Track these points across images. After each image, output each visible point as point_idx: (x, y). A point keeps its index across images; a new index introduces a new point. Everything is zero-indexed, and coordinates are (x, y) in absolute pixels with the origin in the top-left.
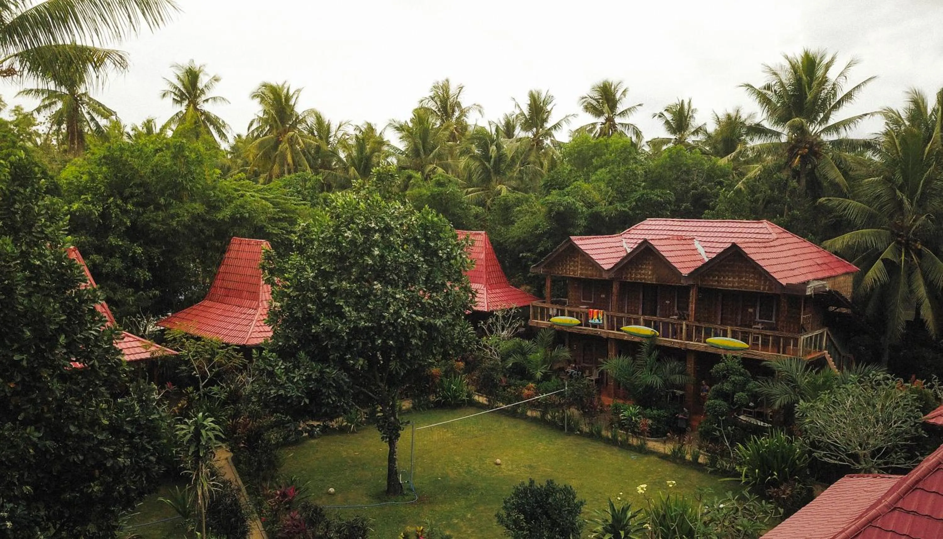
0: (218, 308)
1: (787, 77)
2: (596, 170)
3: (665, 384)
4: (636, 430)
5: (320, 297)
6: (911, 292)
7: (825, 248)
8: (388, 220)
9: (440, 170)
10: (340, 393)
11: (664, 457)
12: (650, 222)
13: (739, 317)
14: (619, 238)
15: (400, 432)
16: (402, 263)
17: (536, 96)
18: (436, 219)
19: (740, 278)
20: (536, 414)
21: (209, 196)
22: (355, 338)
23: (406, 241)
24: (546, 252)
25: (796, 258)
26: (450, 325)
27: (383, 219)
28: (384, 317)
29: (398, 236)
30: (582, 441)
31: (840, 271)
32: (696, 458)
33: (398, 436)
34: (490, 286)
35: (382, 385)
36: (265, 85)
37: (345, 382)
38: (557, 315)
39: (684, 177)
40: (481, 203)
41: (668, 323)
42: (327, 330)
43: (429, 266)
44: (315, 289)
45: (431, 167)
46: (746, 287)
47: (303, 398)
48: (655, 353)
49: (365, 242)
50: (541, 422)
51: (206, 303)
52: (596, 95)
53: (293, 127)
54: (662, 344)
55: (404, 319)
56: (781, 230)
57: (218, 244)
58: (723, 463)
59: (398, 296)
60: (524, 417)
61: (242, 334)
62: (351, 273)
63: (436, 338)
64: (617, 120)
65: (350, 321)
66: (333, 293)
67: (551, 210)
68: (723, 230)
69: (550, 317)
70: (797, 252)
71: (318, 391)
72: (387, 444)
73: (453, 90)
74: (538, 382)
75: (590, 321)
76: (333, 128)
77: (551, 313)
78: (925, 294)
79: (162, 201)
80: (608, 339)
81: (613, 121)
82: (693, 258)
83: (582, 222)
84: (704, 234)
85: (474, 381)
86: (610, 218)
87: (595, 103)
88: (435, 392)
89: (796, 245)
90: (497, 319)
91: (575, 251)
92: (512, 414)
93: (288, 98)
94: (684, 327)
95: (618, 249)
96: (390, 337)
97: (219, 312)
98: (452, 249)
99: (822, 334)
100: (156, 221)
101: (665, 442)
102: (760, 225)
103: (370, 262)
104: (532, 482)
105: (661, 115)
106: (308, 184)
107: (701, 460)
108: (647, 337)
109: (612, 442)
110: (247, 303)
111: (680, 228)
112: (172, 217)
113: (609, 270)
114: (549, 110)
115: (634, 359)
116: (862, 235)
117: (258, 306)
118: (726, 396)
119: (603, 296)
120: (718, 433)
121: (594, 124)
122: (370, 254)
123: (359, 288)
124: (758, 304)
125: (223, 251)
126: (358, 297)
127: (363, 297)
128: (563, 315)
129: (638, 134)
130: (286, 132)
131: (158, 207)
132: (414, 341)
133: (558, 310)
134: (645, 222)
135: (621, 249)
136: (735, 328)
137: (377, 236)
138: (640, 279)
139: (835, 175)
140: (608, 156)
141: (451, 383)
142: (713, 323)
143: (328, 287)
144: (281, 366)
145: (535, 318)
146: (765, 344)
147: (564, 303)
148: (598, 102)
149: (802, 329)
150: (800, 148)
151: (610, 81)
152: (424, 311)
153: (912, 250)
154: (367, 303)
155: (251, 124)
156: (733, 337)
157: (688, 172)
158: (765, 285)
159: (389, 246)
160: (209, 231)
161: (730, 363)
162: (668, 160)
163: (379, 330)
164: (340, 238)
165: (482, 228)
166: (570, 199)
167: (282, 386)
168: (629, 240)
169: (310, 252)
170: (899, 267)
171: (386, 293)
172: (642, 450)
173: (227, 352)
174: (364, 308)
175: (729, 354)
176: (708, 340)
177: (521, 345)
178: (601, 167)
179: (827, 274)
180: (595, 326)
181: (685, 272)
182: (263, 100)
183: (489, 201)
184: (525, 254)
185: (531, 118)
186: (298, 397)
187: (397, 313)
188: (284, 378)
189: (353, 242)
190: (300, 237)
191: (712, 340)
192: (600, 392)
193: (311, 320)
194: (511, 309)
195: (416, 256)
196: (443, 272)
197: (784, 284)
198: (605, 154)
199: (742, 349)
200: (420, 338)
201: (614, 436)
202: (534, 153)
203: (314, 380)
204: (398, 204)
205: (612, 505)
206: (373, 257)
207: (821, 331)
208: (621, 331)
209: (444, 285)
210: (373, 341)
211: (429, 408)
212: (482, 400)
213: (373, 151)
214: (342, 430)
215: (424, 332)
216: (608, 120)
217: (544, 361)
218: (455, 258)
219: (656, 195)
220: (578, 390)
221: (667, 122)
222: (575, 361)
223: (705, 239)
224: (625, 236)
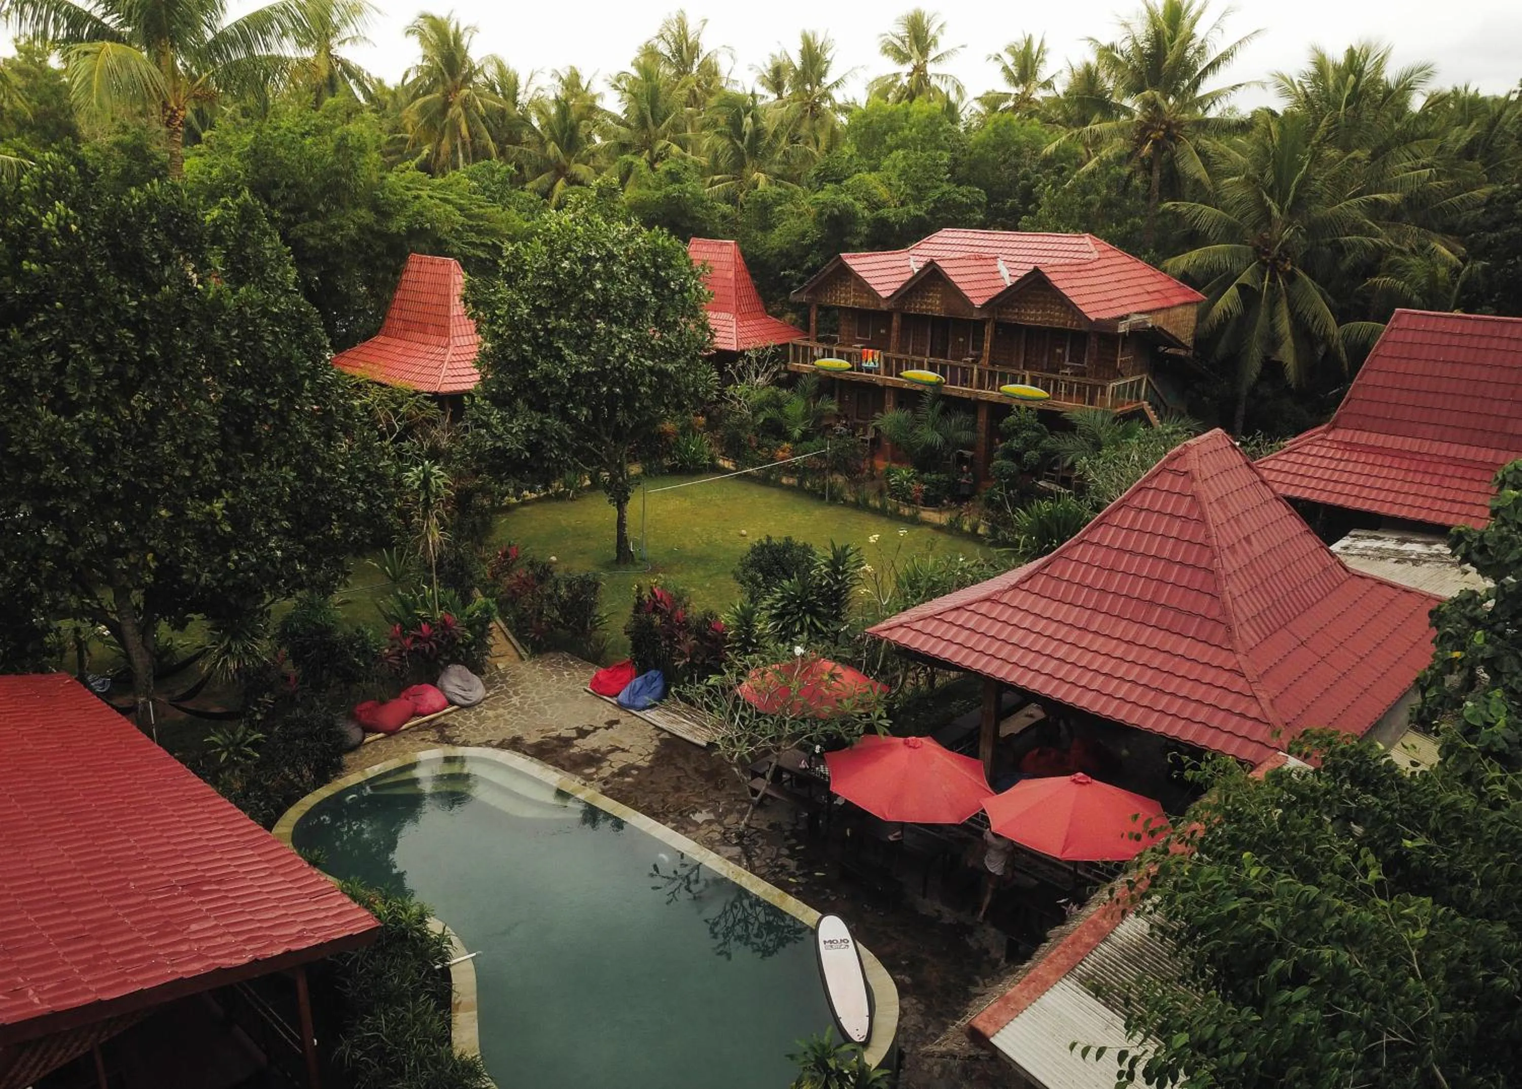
0: (396, 346)
1: (1142, 30)
2: (891, 152)
3: (947, 442)
4: (908, 497)
5: (536, 337)
6: (1273, 327)
7: (1165, 271)
8: (609, 245)
9: (675, 149)
10: (563, 445)
11: (939, 528)
12: (946, 234)
13: (1046, 359)
14: (906, 255)
15: (629, 494)
16: (627, 298)
17: (811, 37)
18: (667, 244)
19: (1044, 309)
20: (792, 481)
21: (376, 198)
22: (577, 385)
23: (632, 268)
24: (815, 269)
25: (1117, 285)
26: (684, 370)
27: (603, 244)
28: (609, 361)
29: (623, 264)
30: (847, 511)
31: (1181, 299)
32: (975, 528)
33: (628, 499)
34: (741, 316)
35: (607, 439)
36: (424, 16)
37: (569, 435)
38: (823, 357)
39: (1013, 160)
40: (731, 199)
41: (956, 368)
42: (546, 376)
43: (660, 300)
44: (529, 326)
45: (663, 143)
46: (1051, 323)
47: (523, 451)
48: (941, 404)
49: (585, 273)
50: (797, 490)
51: (380, 339)
52: (902, 31)
53: (468, 79)
54: (948, 393)
55: (631, 364)
56: (1107, 246)
57: (391, 262)
58: (1003, 533)
59: (624, 337)
60: (778, 485)
61: (431, 379)
62: (569, 310)
63: (668, 386)
64: (931, 69)
65: (571, 366)
66: (549, 332)
67: (821, 214)
68: (1035, 246)
69: (815, 359)
70: (1122, 276)
71: (539, 443)
72: (615, 508)
73: (692, 27)
74: (796, 442)
75: (864, 365)
76: (522, 82)
77: (815, 353)
78: (1288, 332)
79: (321, 207)
80: (885, 387)
81: (925, 71)
82: (993, 283)
83: (864, 229)
84: (1011, 252)
85: (717, 440)
86: (901, 225)
87: (898, 43)
88: (669, 453)
89: (1125, 267)
90: (749, 362)
91: (846, 272)
92: (764, 480)
93: (457, 38)
94: (975, 371)
95: (903, 270)
96: (615, 383)
97: (399, 351)
98: (685, 279)
99: (1140, 382)
100: (312, 235)
101: (940, 512)
102: (1081, 241)
103: (592, 297)
104: (769, 538)
105: (998, 58)
106: (497, 177)
107: (981, 531)
108: (931, 384)
109: (881, 512)
110: (434, 339)
111: (982, 243)
112: (334, 229)
113: (888, 298)
114: (829, 59)
115: (915, 411)
116: (1216, 252)
117: (448, 344)
118: (1016, 456)
119: (883, 331)
120: (998, 498)
121: (897, 75)
122: (591, 287)
123: (578, 327)
124: (1068, 344)
125: (397, 272)
126: (579, 337)
127: (584, 338)
128: (830, 356)
129: (959, 89)
130: (457, 89)
131: (315, 215)
132: (643, 389)
133: (824, 350)
134: (940, 233)
135: (906, 269)
136: (1036, 374)
137: (598, 266)
138: (927, 310)
139: (1194, 168)
140: (907, 132)
141: (689, 443)
142: (1013, 367)
143: (545, 325)
144: (495, 417)
145: (796, 360)
146: (1069, 394)
147: (834, 341)
148: (903, 42)
149: (1118, 374)
150: (1154, 130)
151: (923, 9)
152: (654, 353)
153: (1281, 273)
154: (589, 345)
155: (406, 75)
156: (1032, 385)
157: (1018, 154)
158: (1073, 321)
159: (612, 277)
160: (380, 247)
161: (1022, 417)
162: (992, 135)
163: (603, 376)
164: (556, 269)
165: (732, 234)
166: (849, 199)
167: (499, 438)
168: (918, 258)
169: (521, 283)
170: (1260, 295)
171: (611, 332)
172: (914, 521)
173: (417, 401)
174: (585, 350)
175: (1023, 406)
176: (1003, 388)
177: (776, 396)
178: (897, 147)
179: (1158, 305)
180: (869, 371)
181: (978, 303)
182: (423, 38)
183: (742, 196)
184: (787, 273)
185: (804, 71)
186: (518, 449)
187: (623, 356)
188: (502, 429)
189: (571, 273)
190: (508, 264)
191: (1009, 388)
192: (872, 455)
193: (526, 363)
194: (767, 348)
195: (643, 288)
196: (675, 308)
197: (1093, 319)
198: (902, 128)
199: (1040, 400)
200: (650, 386)
201: (884, 506)
202: (807, 124)
203: (535, 431)
204: (622, 226)
205: (833, 545)
206: (595, 291)
207: (1139, 377)
208: (901, 377)
209: (676, 323)
210: (597, 387)
211: (662, 474)
212: (728, 464)
213: (581, 117)
214: (560, 497)
215: (654, 378)
216: (916, 68)
217: (805, 416)
218: (689, 290)
219: (963, 194)
220: (842, 450)
221: (1005, 69)
222: (846, 417)
223: (1011, 258)
224: (913, 252)
